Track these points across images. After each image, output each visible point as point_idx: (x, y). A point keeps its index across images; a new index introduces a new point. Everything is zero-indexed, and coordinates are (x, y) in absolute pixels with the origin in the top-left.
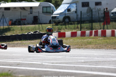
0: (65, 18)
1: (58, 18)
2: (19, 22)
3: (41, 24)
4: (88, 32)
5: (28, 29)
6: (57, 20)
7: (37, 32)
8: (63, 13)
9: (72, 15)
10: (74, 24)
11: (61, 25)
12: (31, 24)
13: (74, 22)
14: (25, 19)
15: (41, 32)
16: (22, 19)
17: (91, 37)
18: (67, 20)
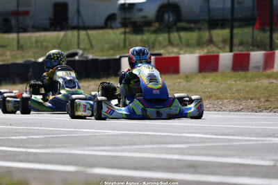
0: (162, 10)
1: (141, 10)
2: (6, 21)
3: (85, 28)
4: (257, 56)
5: (40, 45)
6: (137, 16)
7: (76, 54)
10: (200, 29)
11: (155, 32)
12: (45, 30)
13: (195, 22)
14: (27, 13)
15: (90, 57)
16: (17, 14)
17: (269, 72)
18: (169, 17)
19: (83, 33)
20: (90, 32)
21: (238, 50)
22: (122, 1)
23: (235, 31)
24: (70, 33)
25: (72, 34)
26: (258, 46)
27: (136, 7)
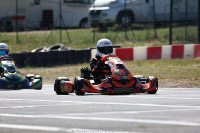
0: (121, 14)
1: (105, 15)
2: (9, 23)
3: (66, 28)
4: (189, 47)
5: (33, 41)
6: (102, 19)
7: (59, 47)
9: (138, 8)
10: (148, 28)
11: (116, 30)
12: (37, 29)
13: (145, 23)
14: (23, 17)
15: (69, 49)
16: (16, 18)
17: (198, 59)
18: (126, 20)
19: (64, 32)
20: (69, 31)
21: (175, 43)
22: (92, 9)
23: (173, 30)
24: (54, 32)
25: (56, 33)
26: (190, 40)
27: (102, 13)
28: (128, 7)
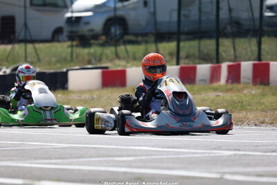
0: (110, 23)
1: (87, 23)
3: (33, 41)
4: (203, 69)
6: (83, 29)
8: (103, 5)
9: (133, 14)
10: (147, 42)
11: (103, 45)
13: (144, 35)
15: (38, 70)
17: (215, 85)
18: (115, 30)
19: (30, 46)
20: (38, 46)
21: (184, 63)
22: (69, 15)
23: (182, 44)
24: (17, 46)
25: (19, 48)
26: (204, 59)
27: (83, 21)
28: (120, 13)
